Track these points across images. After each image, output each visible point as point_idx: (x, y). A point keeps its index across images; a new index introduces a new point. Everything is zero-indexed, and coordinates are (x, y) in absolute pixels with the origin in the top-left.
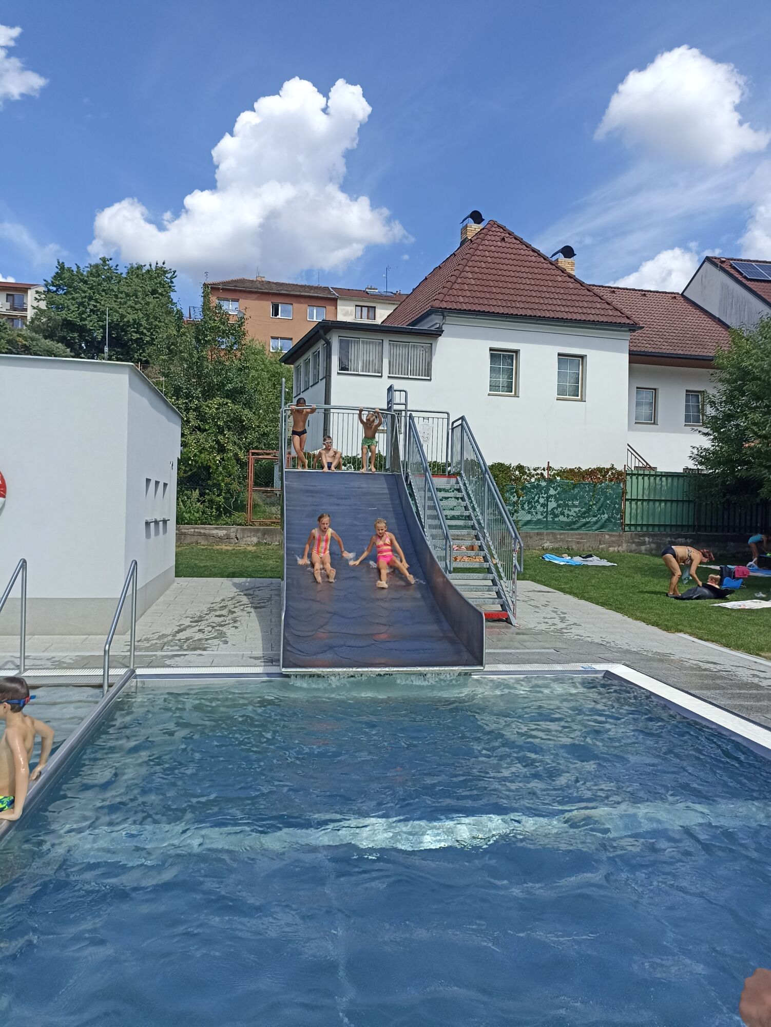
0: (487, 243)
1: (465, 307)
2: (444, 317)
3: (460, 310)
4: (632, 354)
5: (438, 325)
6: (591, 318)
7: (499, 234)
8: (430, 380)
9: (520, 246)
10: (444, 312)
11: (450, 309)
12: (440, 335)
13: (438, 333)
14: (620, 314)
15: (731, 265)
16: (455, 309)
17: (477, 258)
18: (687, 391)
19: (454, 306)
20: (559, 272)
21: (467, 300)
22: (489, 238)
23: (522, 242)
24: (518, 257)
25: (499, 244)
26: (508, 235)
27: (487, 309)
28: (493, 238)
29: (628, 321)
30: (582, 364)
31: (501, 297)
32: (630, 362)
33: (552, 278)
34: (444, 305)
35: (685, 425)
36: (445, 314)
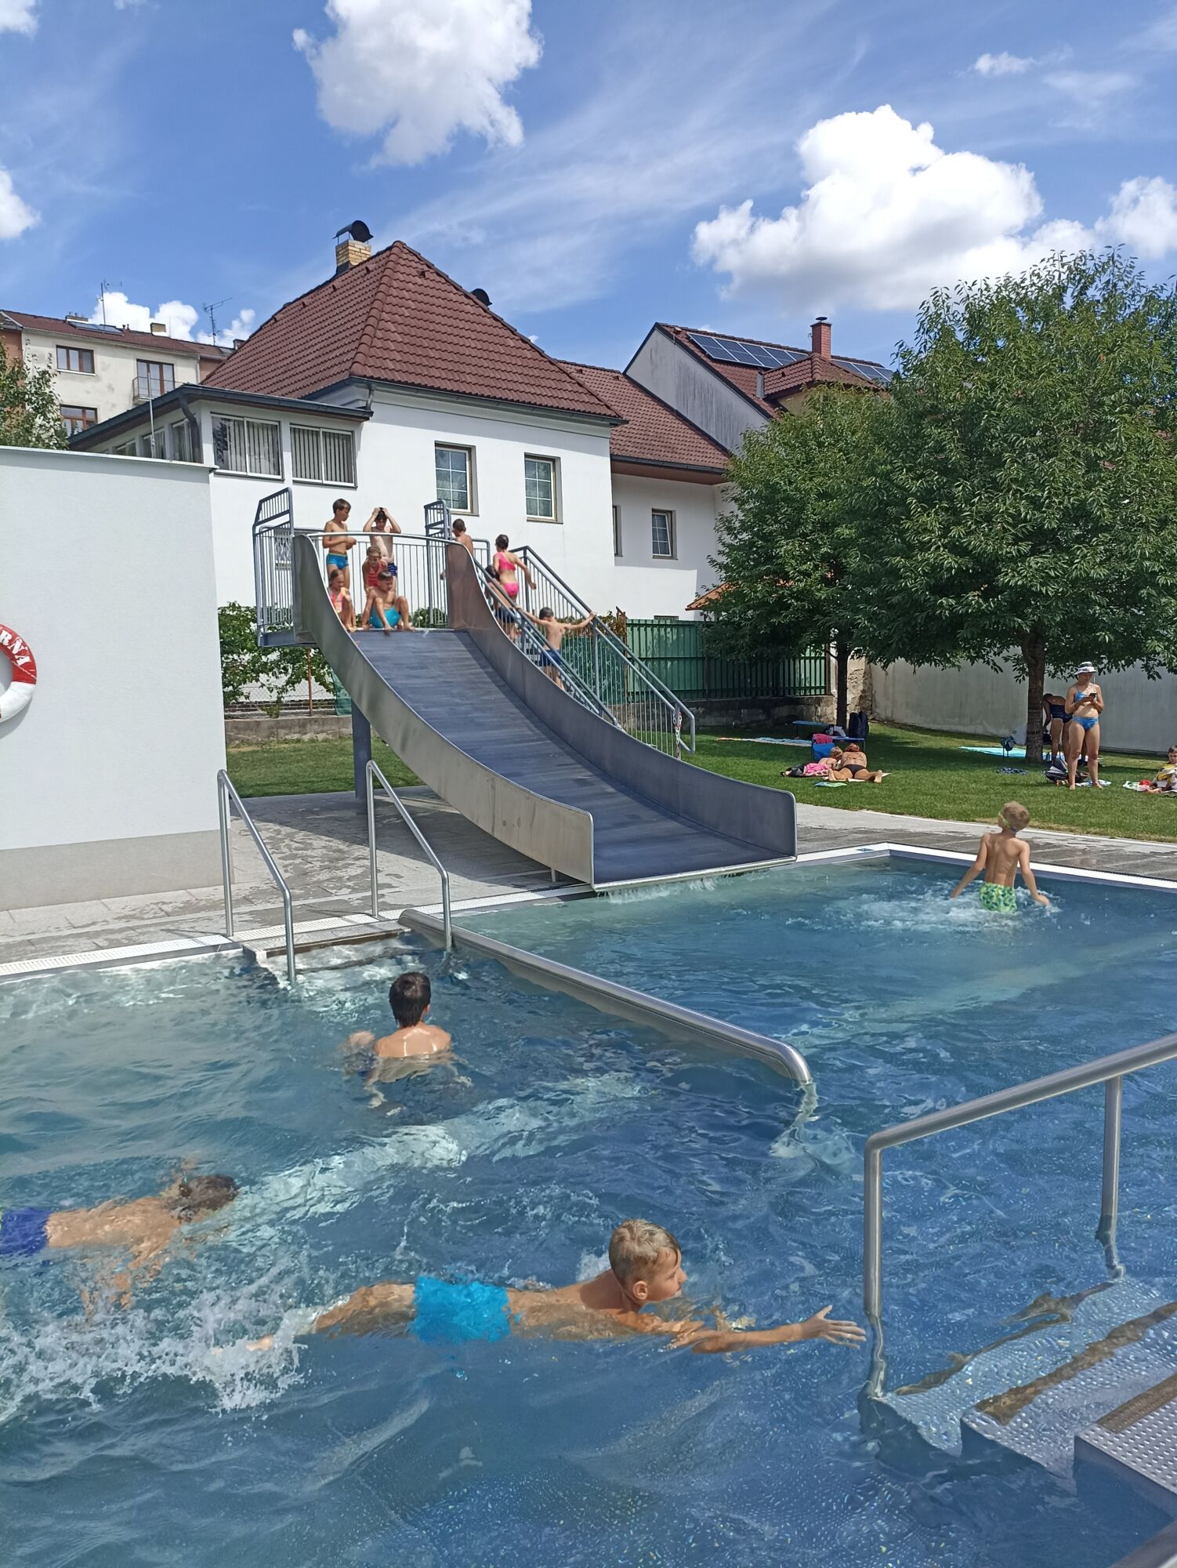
0: (402, 277)
1: (398, 377)
2: (371, 390)
3: (393, 381)
4: (614, 459)
5: (363, 404)
6: (565, 404)
7: (415, 265)
8: (355, 488)
9: (446, 287)
10: (370, 383)
11: (379, 379)
12: (367, 419)
13: (366, 414)
14: (597, 402)
15: (688, 338)
16: (386, 380)
17: (395, 301)
18: (653, 510)
19: (384, 375)
20: (507, 333)
21: (398, 367)
22: (402, 269)
23: (448, 281)
24: (450, 305)
25: (419, 281)
26: (426, 268)
27: (429, 382)
28: (408, 271)
29: (609, 412)
30: (554, 470)
31: (444, 365)
32: (613, 471)
33: (502, 341)
34: (369, 372)
35: (654, 557)
36: (373, 385)
